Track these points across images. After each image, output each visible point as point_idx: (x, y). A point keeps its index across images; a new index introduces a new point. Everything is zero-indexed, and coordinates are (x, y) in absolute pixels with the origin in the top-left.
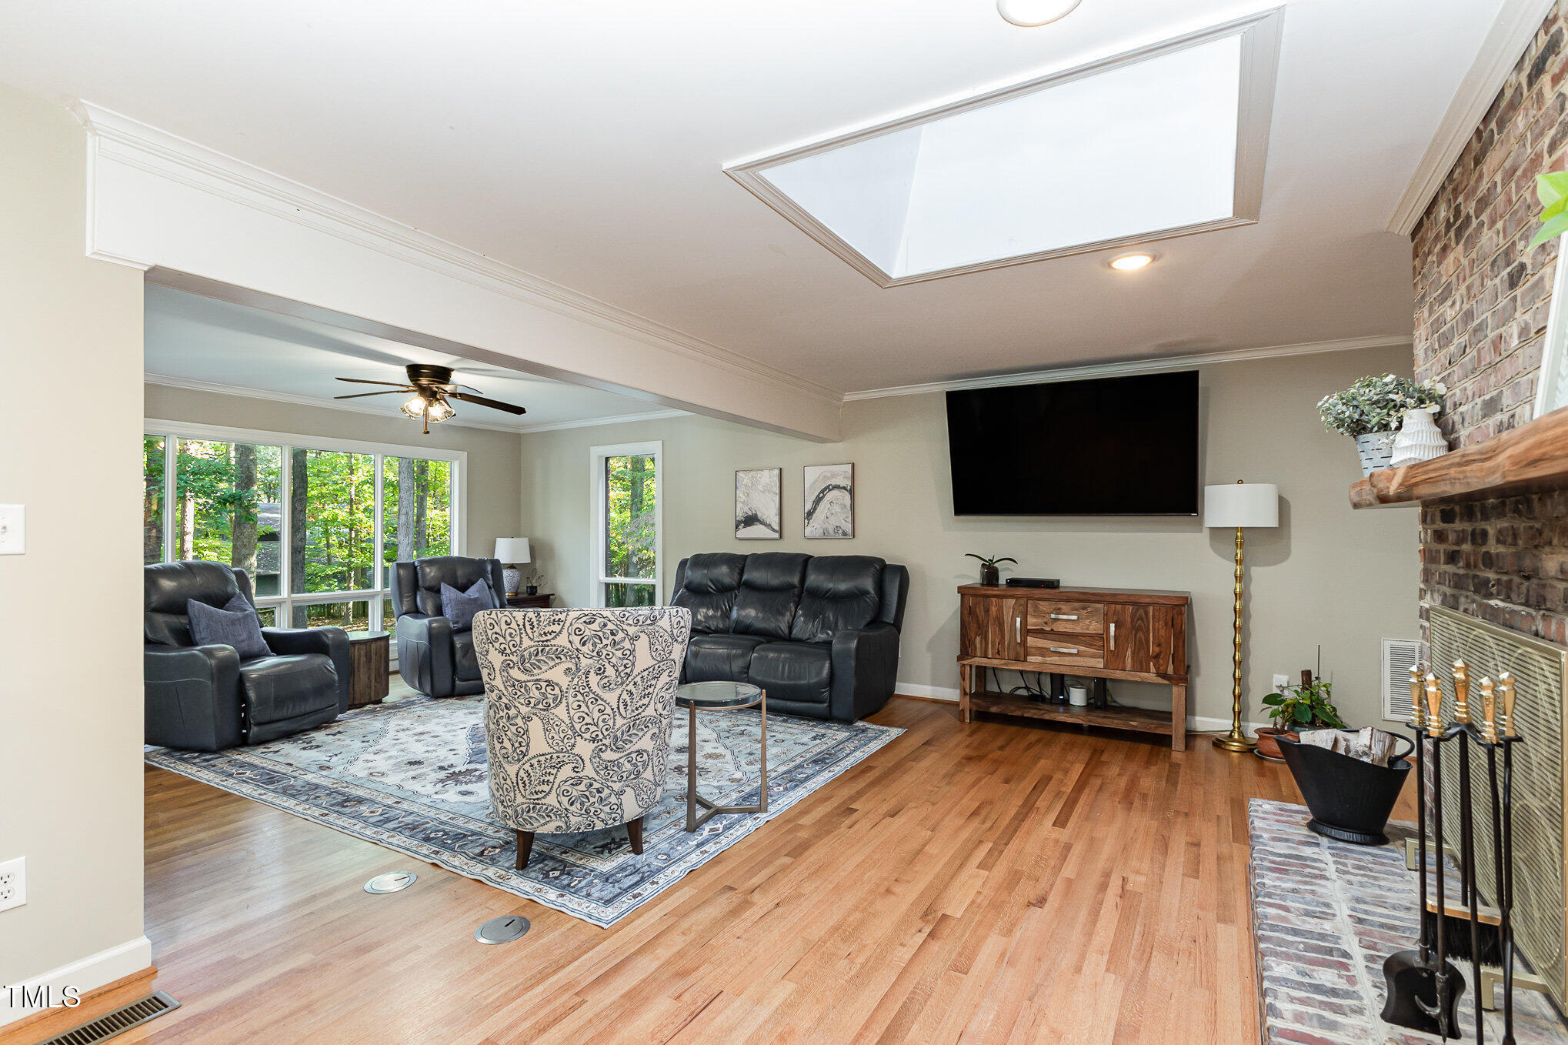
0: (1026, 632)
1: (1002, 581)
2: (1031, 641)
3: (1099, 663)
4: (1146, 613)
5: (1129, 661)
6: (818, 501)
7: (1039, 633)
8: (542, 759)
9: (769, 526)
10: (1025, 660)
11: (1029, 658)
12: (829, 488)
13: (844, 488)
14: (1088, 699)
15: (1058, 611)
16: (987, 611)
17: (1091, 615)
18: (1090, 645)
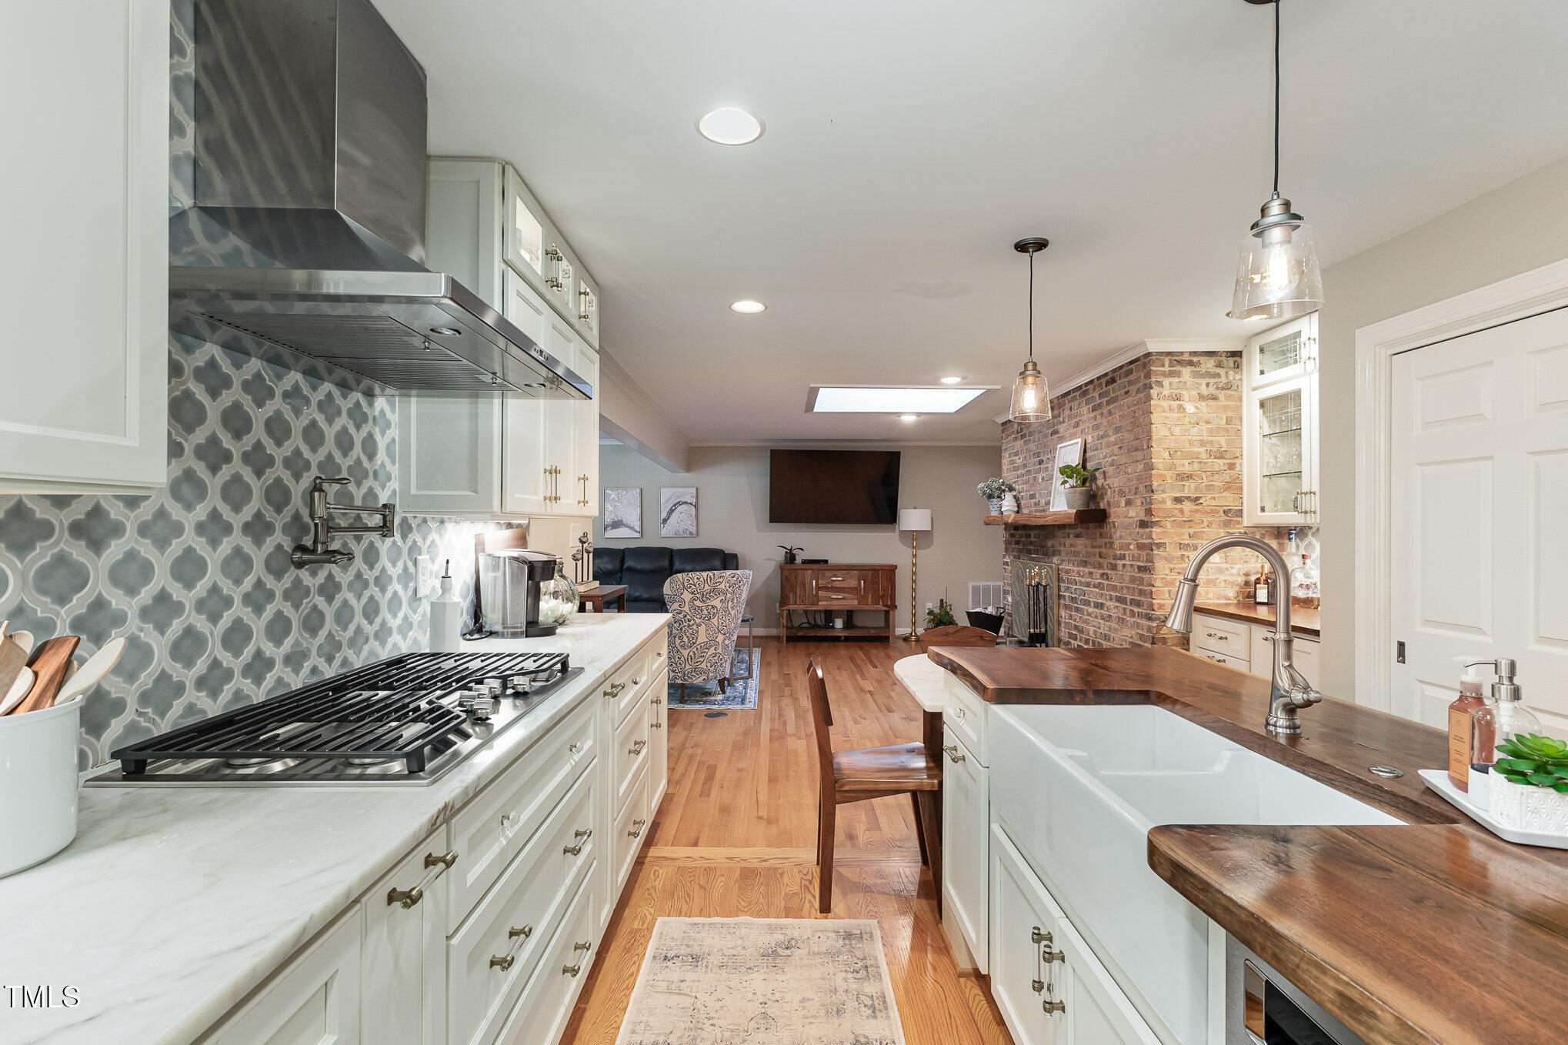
0: (818, 588)
1: (798, 560)
2: (821, 593)
3: (856, 602)
4: (878, 574)
5: (870, 599)
6: (671, 511)
7: (825, 588)
8: (702, 645)
9: (632, 528)
10: (818, 604)
11: (819, 603)
12: (679, 503)
13: (691, 504)
14: (844, 623)
15: (835, 576)
16: (796, 577)
17: (852, 577)
18: (851, 593)
